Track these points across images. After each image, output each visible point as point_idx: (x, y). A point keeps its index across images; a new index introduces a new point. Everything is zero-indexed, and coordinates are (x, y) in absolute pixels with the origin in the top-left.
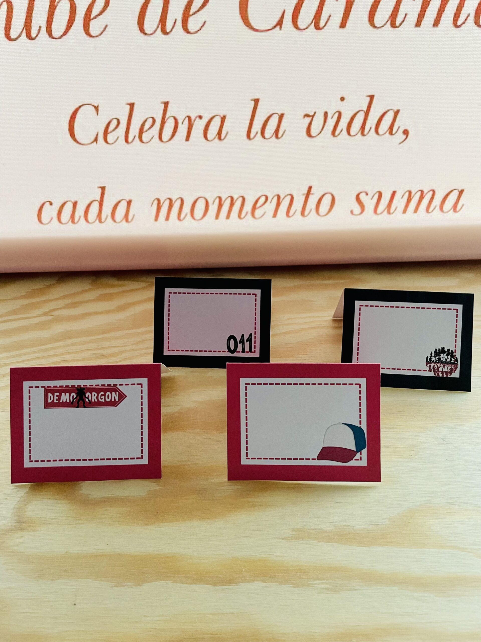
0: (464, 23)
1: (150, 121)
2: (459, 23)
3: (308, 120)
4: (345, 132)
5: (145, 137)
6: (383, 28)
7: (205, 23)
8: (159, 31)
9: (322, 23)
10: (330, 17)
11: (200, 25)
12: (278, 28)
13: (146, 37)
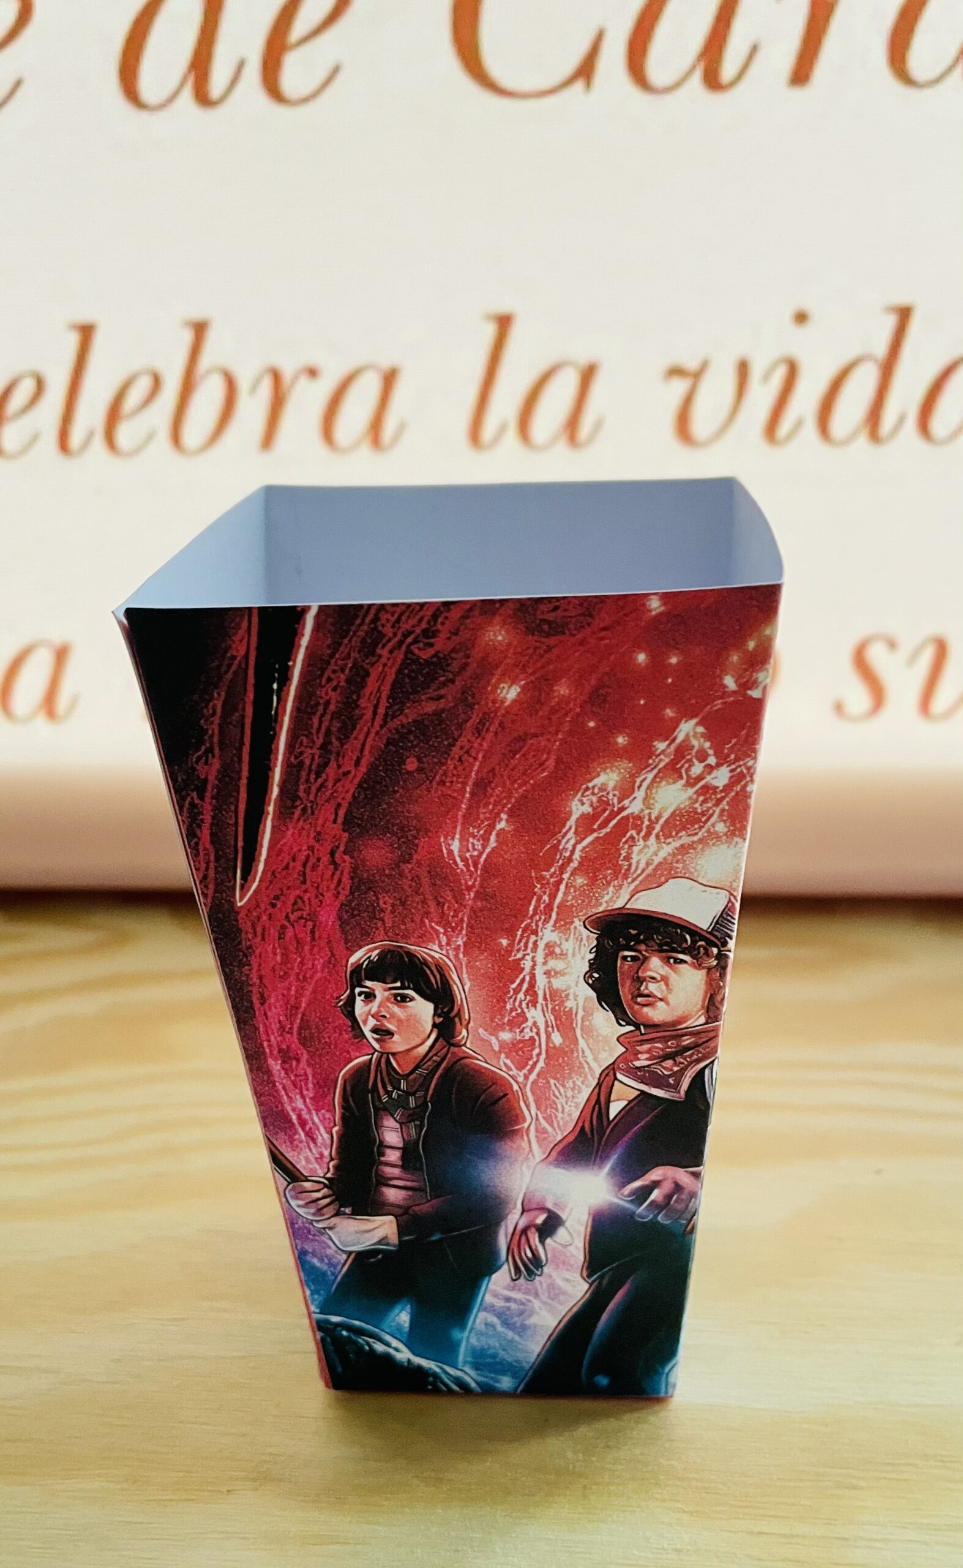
1: (142, 386)
3: (679, 387)
4: (810, 429)
5: (125, 434)
6: (941, 87)
7: (335, 71)
8: (187, 95)
9: (728, 69)
10: (754, 49)
11: (320, 76)
12: (579, 86)
13: (144, 115)
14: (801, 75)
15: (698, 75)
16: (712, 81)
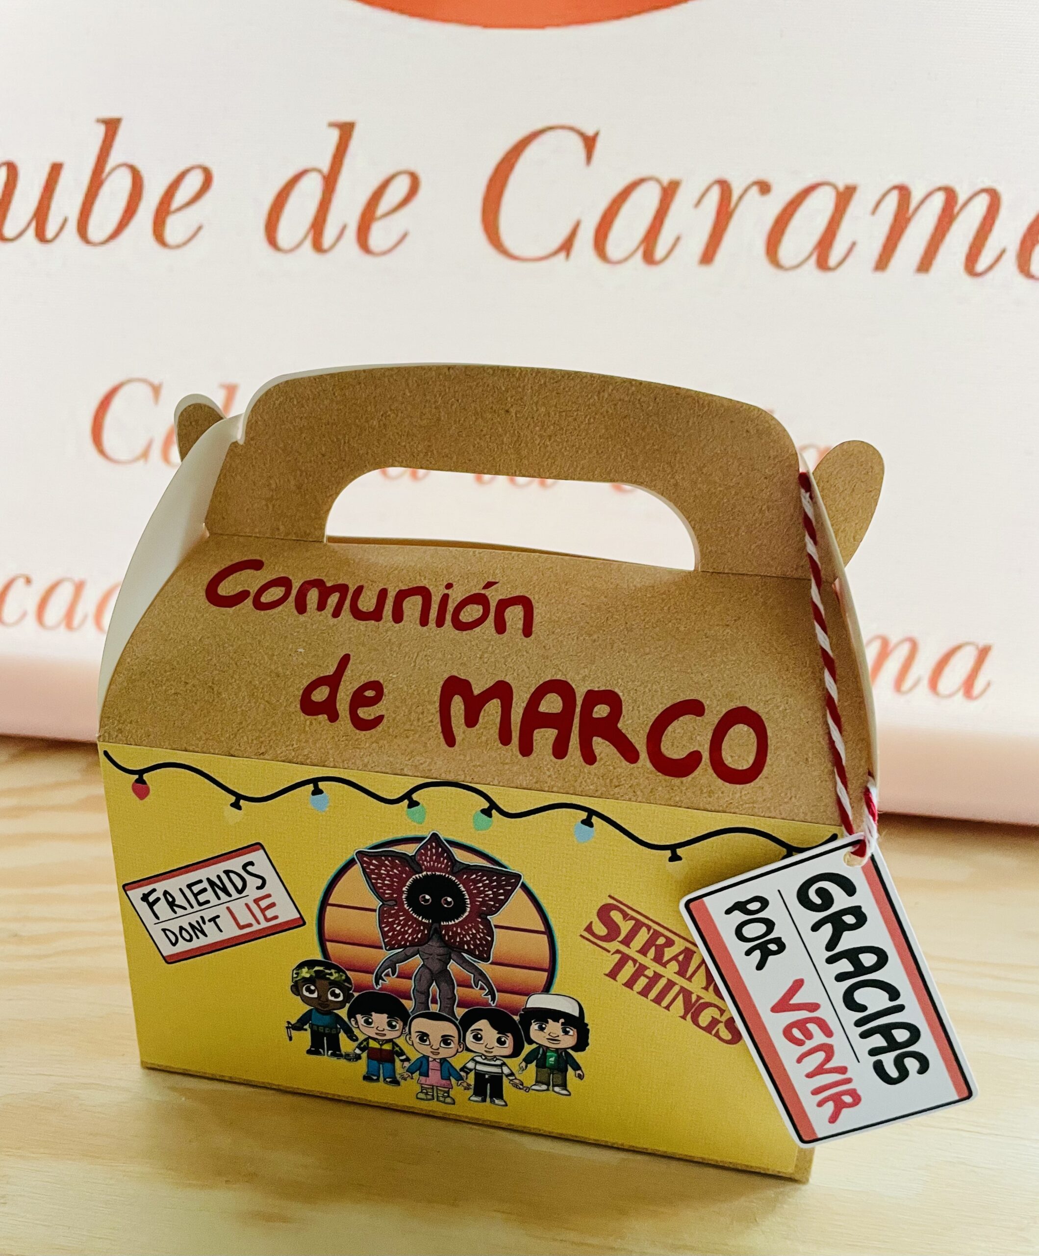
0: (991, 268)
2: (981, 266)
6: (799, 271)
7: (404, 236)
8: (308, 244)
9: (660, 251)
10: (678, 239)
11: (394, 239)
12: (562, 255)
13: (278, 255)
14: (708, 257)
15: (639, 254)
16: (649, 258)
